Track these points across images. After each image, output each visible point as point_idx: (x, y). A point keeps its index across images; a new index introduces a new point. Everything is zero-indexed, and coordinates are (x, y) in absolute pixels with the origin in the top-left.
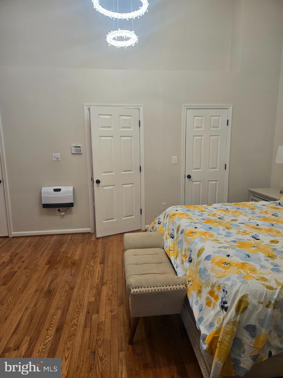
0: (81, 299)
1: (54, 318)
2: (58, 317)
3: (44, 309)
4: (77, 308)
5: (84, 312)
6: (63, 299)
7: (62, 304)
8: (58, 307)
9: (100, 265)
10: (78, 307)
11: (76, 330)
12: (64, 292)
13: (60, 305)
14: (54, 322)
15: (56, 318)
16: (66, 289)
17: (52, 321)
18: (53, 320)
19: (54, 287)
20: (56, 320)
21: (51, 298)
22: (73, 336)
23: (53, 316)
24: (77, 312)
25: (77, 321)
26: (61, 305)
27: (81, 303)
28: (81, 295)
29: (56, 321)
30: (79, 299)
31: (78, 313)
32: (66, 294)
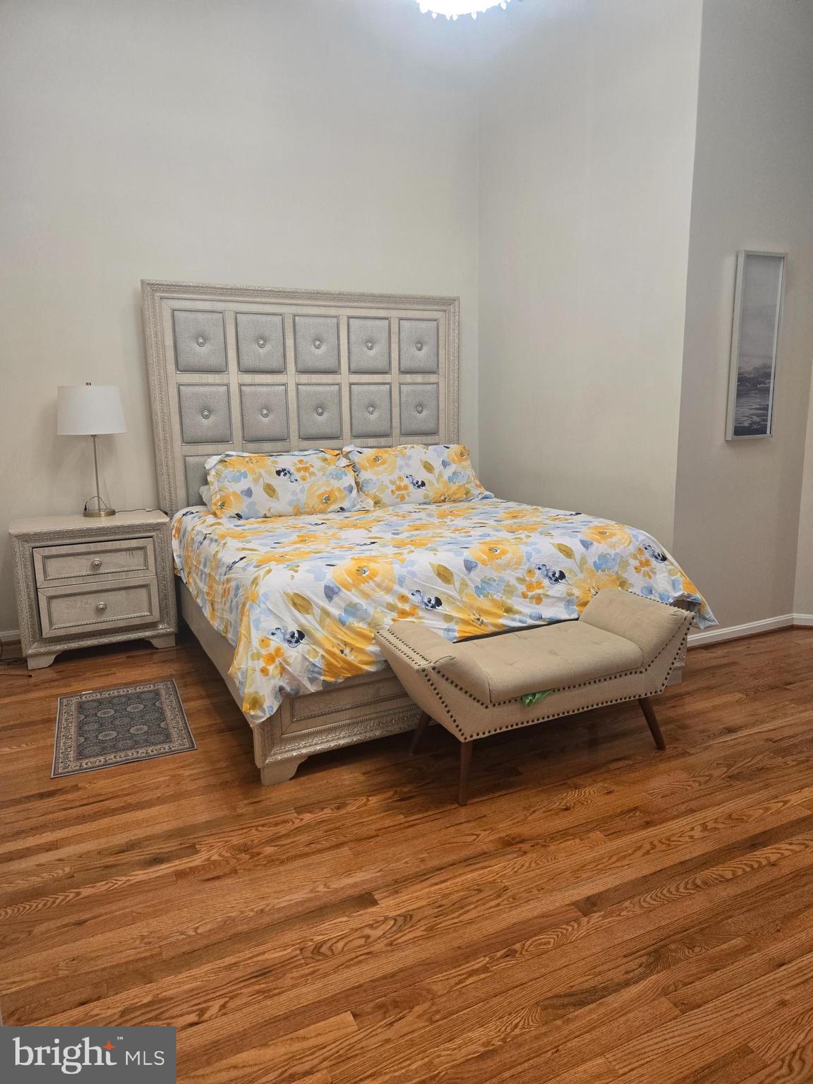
0: (614, 859)
1: (733, 874)
2: (721, 869)
3: (730, 917)
4: (657, 850)
5: (655, 832)
6: (653, 897)
7: (673, 889)
8: (692, 892)
9: (379, 902)
10: (648, 851)
11: (717, 819)
12: (619, 915)
13: (682, 890)
14: (743, 866)
15: (725, 870)
16: (603, 919)
17: (745, 872)
18: (740, 872)
19: (625, 960)
20: (734, 867)
21: (675, 934)
22: (734, 816)
23: (728, 881)
24: (668, 843)
25: (692, 829)
26: (677, 889)
27: (630, 851)
28: (599, 867)
29: (736, 866)
30: (618, 864)
31: (669, 840)
32: (627, 904)
